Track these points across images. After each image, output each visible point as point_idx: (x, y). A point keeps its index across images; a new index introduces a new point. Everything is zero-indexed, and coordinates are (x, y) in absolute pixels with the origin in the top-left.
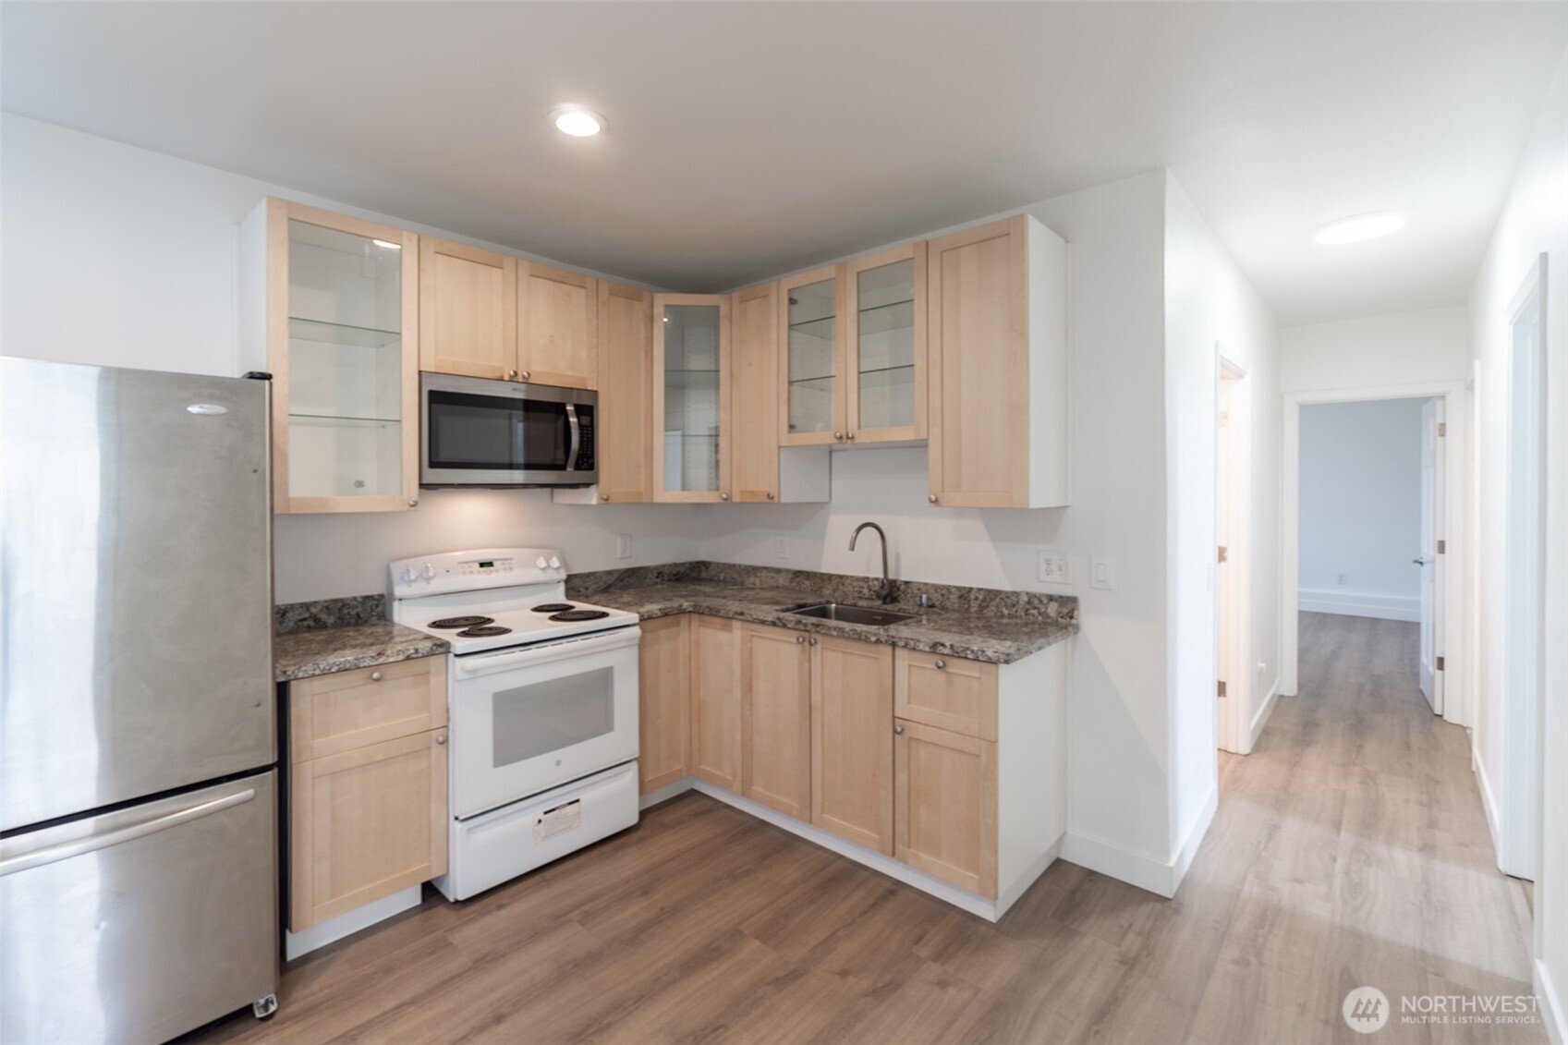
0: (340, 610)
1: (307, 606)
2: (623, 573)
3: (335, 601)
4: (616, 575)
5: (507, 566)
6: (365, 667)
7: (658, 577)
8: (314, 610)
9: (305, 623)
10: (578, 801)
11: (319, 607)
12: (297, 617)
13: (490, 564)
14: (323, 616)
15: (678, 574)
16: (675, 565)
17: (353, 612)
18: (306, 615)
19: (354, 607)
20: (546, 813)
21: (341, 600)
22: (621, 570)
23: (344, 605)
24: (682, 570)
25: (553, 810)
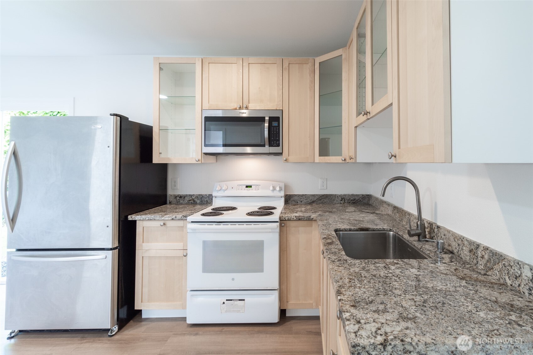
0: (201, 198)
1: (191, 196)
2: (321, 197)
3: (200, 195)
4: (317, 197)
5: (257, 188)
6: (157, 220)
7: (341, 200)
8: (193, 197)
9: (191, 202)
10: (244, 300)
11: (195, 197)
12: (188, 199)
13: (251, 186)
14: (196, 200)
15: (354, 200)
16: (353, 195)
17: (206, 200)
18: (191, 199)
19: (206, 198)
20: (227, 300)
21: (202, 195)
22: (320, 195)
23: (203, 197)
24: (357, 198)
25: (231, 300)
